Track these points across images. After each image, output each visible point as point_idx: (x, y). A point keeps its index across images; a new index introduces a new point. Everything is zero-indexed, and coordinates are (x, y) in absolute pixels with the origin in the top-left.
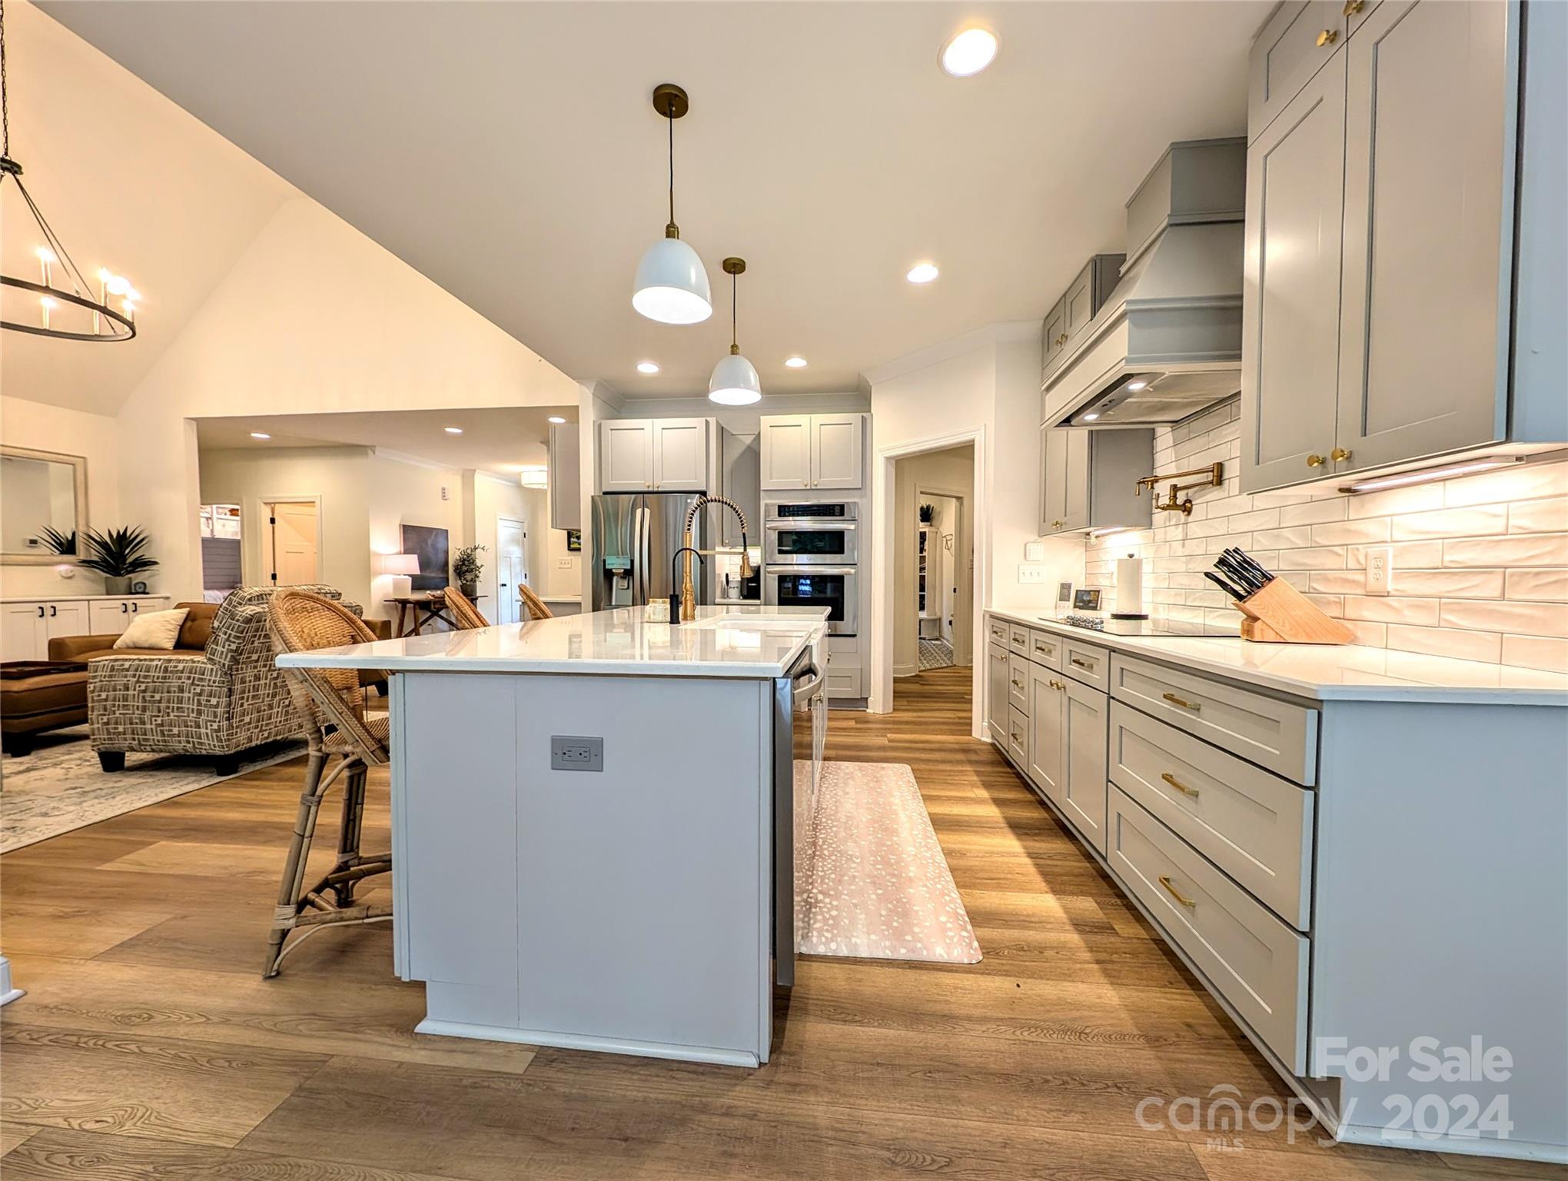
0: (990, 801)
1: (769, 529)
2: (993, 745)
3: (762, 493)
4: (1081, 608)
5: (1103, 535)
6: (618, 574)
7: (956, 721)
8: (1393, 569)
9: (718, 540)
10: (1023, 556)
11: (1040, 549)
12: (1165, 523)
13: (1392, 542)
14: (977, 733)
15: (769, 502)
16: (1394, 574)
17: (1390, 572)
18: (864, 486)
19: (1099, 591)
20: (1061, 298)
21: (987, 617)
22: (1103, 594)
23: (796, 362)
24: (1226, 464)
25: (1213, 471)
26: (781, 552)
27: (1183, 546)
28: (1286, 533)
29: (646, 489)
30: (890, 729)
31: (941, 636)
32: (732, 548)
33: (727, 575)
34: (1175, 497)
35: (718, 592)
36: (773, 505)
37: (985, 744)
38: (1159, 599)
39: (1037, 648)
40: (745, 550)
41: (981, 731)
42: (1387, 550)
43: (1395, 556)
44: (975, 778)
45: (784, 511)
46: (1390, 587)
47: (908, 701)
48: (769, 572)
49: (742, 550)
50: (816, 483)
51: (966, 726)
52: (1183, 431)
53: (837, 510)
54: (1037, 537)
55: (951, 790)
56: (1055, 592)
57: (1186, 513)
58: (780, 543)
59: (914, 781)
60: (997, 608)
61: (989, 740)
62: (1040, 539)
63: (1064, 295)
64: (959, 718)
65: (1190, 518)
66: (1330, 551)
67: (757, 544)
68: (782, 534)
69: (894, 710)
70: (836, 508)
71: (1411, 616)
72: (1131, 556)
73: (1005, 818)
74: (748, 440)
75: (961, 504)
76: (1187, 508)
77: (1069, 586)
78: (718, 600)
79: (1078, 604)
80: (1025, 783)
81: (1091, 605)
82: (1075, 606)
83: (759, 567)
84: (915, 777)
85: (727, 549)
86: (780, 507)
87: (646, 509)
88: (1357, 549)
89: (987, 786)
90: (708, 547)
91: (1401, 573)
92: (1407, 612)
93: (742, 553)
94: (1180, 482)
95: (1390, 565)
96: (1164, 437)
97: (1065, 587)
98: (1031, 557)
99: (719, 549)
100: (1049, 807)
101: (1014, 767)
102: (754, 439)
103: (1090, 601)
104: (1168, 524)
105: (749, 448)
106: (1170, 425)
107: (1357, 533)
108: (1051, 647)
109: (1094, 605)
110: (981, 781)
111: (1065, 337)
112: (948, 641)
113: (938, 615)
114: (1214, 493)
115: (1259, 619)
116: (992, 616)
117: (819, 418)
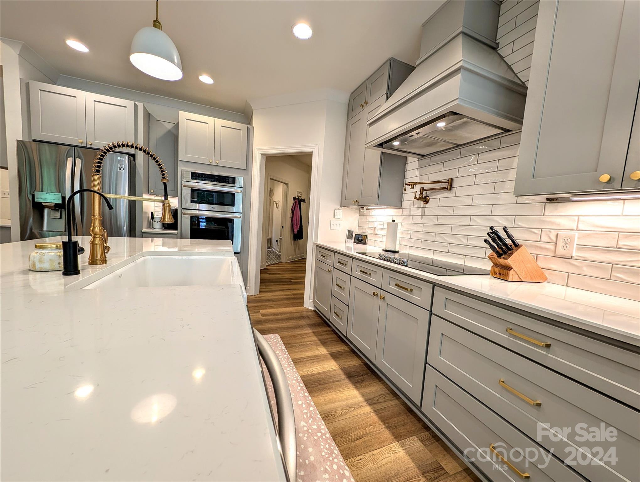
0: (329, 356)
1: (184, 186)
2: (315, 311)
3: (179, 162)
4: (357, 243)
5: (370, 209)
6: (48, 207)
7: (293, 296)
8: (577, 245)
9: (145, 189)
10: (333, 216)
11: (340, 213)
12: (410, 206)
13: (577, 230)
14: (306, 305)
15: (184, 170)
16: (577, 247)
17: (575, 246)
18: (247, 170)
19: (366, 236)
20: (365, 81)
21: (315, 246)
22: (369, 237)
23: (206, 79)
24: (455, 180)
25: (448, 183)
26: (192, 202)
27: (422, 218)
28: (496, 218)
29: (80, 145)
30: (261, 306)
31: (271, 246)
32: (156, 196)
33: (152, 213)
34: (422, 194)
35: (145, 224)
36: (187, 171)
37: (311, 311)
38: (404, 243)
39: (339, 262)
40: (166, 198)
41: (308, 303)
42: (575, 235)
43: (579, 238)
44: (315, 338)
45: (195, 176)
46: (574, 254)
47: (265, 285)
48: (184, 214)
49: (163, 198)
50: (217, 162)
51: (299, 299)
52: (426, 161)
53: (231, 180)
54: (340, 207)
55: (306, 351)
56: (345, 234)
57: (426, 203)
58: (192, 196)
59: (284, 348)
60: (320, 242)
61: (312, 308)
62: (341, 208)
63: (367, 80)
64: (294, 294)
65: (427, 205)
66: (529, 231)
67: (176, 195)
68: (193, 191)
69: (260, 292)
70: (230, 179)
71: (586, 271)
72: (393, 221)
73: (342, 369)
74: (169, 126)
75: (288, 187)
76: (426, 200)
77: (352, 232)
78: (145, 230)
79: (355, 241)
80: (342, 339)
81: (362, 242)
82: (354, 242)
83: (176, 210)
84: (284, 344)
85: (152, 197)
86: (192, 173)
87: (77, 160)
88: (550, 232)
89: (324, 343)
90: (136, 195)
91: (582, 247)
92: (585, 269)
93: (162, 201)
94: (426, 186)
95: (576, 243)
96: (413, 163)
97: (350, 233)
98: (337, 216)
99: (145, 196)
100: (360, 357)
101: (329, 326)
102: (174, 127)
103: (362, 240)
104: (412, 207)
105: (169, 131)
106: (418, 156)
107: (552, 223)
108: (346, 263)
109: (365, 242)
110: (320, 340)
111: (366, 103)
112: (274, 249)
113: (270, 237)
114: (446, 194)
115: (512, 268)
116: (317, 246)
117: (220, 122)
